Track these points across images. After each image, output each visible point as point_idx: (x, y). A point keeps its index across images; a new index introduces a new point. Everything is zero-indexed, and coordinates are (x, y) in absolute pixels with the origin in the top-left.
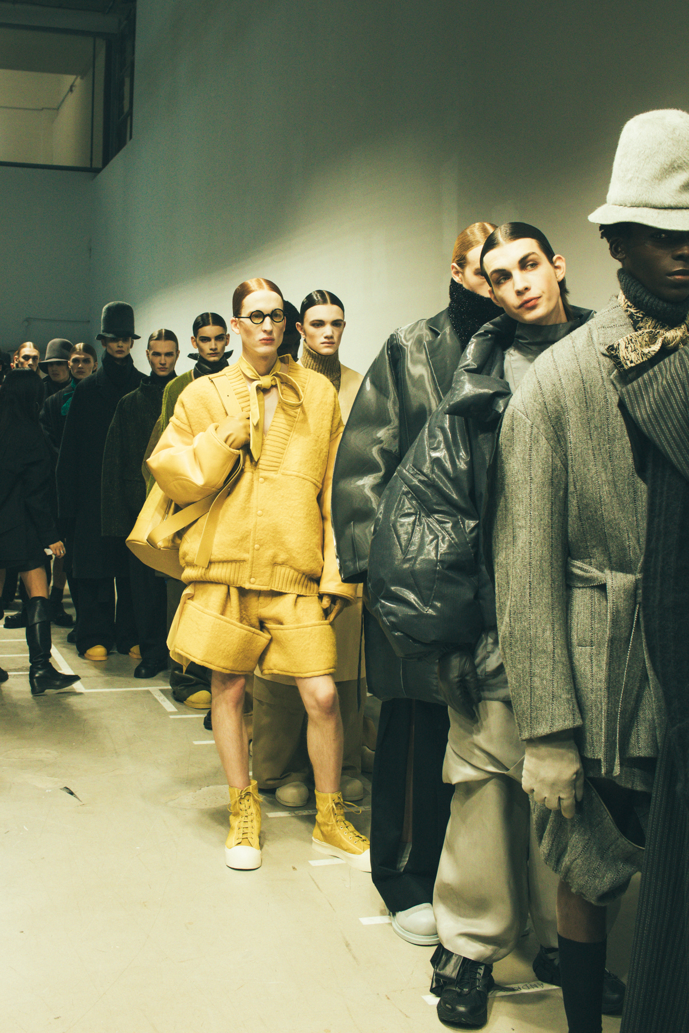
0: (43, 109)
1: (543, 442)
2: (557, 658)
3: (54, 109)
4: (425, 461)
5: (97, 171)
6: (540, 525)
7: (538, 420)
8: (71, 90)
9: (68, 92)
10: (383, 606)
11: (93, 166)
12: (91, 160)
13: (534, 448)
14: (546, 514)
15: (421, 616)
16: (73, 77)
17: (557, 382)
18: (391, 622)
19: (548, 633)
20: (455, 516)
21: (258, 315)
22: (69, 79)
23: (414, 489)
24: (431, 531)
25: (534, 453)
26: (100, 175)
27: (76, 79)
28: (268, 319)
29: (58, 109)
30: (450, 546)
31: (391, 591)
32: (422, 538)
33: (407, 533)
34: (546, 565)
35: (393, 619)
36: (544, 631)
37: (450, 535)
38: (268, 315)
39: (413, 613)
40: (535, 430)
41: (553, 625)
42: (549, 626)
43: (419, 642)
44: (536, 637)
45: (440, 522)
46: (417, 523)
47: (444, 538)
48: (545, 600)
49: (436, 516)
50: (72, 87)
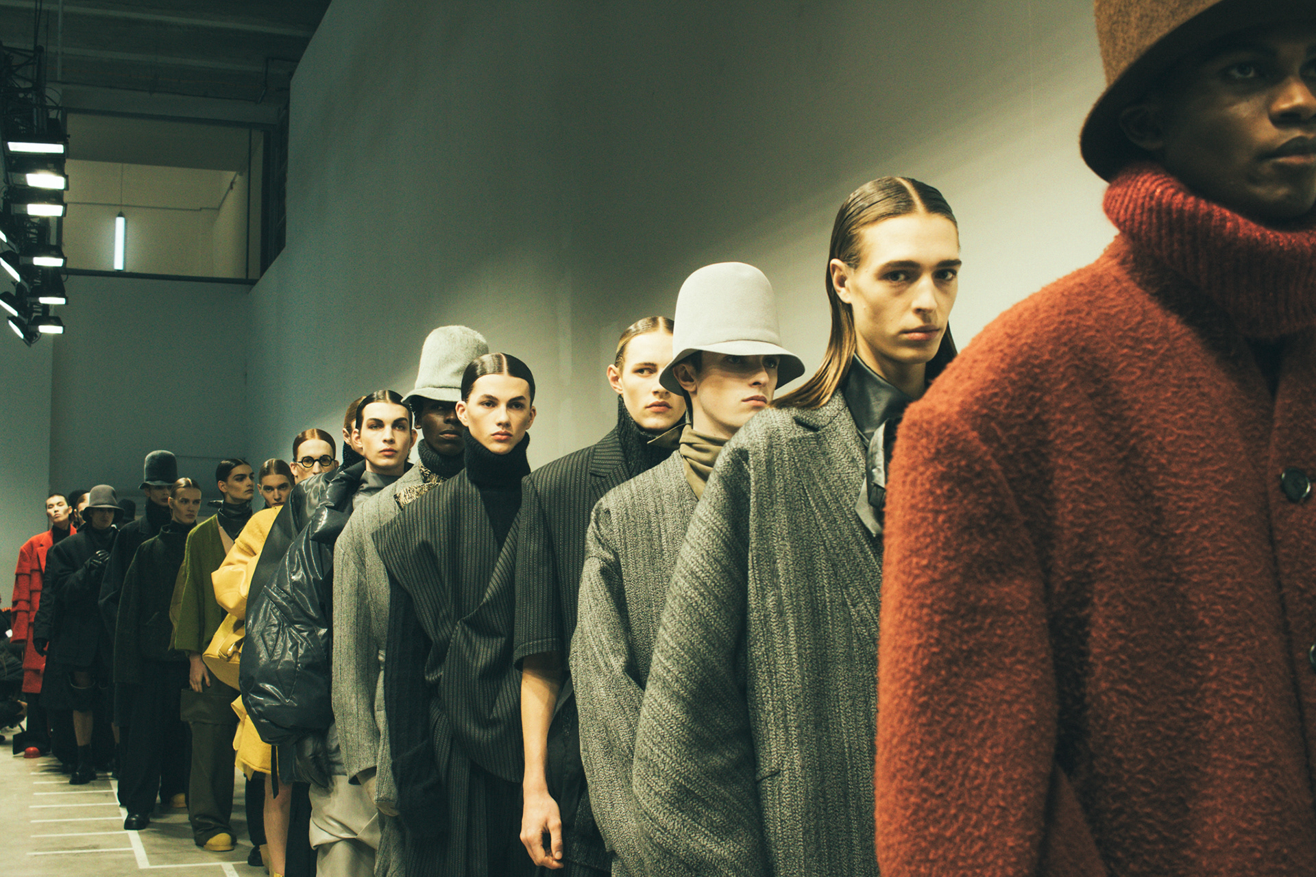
0: (201, 209)
1: (352, 565)
2: (361, 718)
3: (213, 209)
4: (287, 583)
5: (253, 283)
6: (347, 623)
7: (349, 550)
8: (231, 187)
9: (228, 190)
10: (252, 699)
11: (250, 278)
12: (247, 270)
13: (345, 569)
14: (353, 615)
15: (283, 706)
16: (232, 174)
17: (361, 523)
18: (259, 712)
19: (353, 700)
20: (311, 626)
21: (310, 460)
22: (230, 175)
23: (279, 606)
24: (292, 638)
25: (345, 573)
26: (255, 288)
27: (236, 176)
28: (317, 464)
29: (218, 209)
30: (307, 650)
31: (259, 687)
32: (285, 644)
33: (272, 640)
34: (352, 652)
35: (260, 709)
36: (350, 698)
37: (307, 641)
38: (317, 460)
39: (275, 704)
40: (346, 557)
41: (357, 694)
42: (354, 695)
43: (282, 728)
44: (346, 704)
45: (299, 631)
46: (281, 632)
47: (302, 644)
48: (351, 677)
49: (297, 626)
50: (232, 183)
